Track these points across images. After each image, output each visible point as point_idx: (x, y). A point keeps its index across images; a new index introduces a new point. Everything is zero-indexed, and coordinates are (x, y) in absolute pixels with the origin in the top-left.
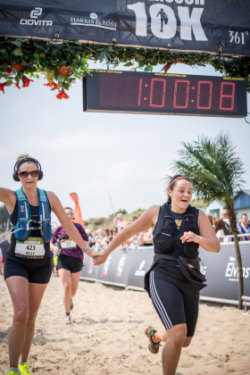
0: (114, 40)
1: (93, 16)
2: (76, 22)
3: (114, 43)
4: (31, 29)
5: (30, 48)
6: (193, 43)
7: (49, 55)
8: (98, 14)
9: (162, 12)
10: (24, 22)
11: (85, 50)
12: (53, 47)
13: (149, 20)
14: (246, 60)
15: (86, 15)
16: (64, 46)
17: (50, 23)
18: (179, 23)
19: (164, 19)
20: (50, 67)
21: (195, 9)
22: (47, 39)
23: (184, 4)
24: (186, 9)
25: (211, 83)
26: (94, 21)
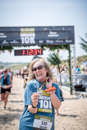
1: (14, 41)
4: (4, 44)
5: (4, 47)
6: (33, 43)
8: (15, 40)
11: (14, 46)
13: (24, 40)
15: (13, 41)
16: (10, 46)
17: (7, 43)
18: (30, 40)
20: (9, 50)
21: (33, 37)
22: (7, 45)
24: (31, 37)
25: (36, 50)
26: (15, 42)
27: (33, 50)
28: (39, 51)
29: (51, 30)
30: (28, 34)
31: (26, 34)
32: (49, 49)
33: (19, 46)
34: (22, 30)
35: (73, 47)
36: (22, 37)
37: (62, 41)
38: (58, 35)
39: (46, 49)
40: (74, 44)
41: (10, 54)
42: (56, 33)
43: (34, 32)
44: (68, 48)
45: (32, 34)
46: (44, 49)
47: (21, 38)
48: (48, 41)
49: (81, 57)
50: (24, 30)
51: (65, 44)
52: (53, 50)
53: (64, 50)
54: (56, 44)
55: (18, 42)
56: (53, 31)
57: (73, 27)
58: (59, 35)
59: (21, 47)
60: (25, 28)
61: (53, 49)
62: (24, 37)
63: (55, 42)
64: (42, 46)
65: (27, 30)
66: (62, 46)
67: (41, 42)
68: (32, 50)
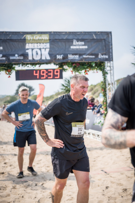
1: (16, 55)
2: (11, 58)
8: (18, 54)
9: (37, 52)
11: (15, 64)
12: (5, 65)
13: (32, 55)
14: (62, 63)
15: (14, 55)
16: (9, 64)
17: (4, 58)
18: (41, 55)
19: (37, 54)
20: (6, 70)
21: (47, 49)
23: (43, 48)
24: (44, 50)
25: (52, 71)
26: (16, 57)
27: (47, 70)
28: (57, 72)
29: (76, 38)
30: (39, 44)
31: (36, 45)
32: (71, 69)
33: (23, 64)
34: (28, 37)
35: (110, 67)
36: (28, 49)
37: (94, 57)
38: (86, 47)
39: (67, 69)
40: (111, 62)
41: (9, 77)
42: (83, 43)
43: (48, 41)
44: (103, 67)
45: (45, 44)
46: (65, 70)
47: (27, 51)
48: (71, 57)
49: (95, 86)
50: (31, 38)
51: (98, 61)
52: (78, 71)
53: (95, 71)
54: (84, 61)
55: (22, 58)
56: (78, 40)
57: (111, 33)
58: (88, 47)
59: (28, 65)
60: (33, 35)
61: (78, 69)
62: (32, 49)
63: (81, 57)
64: (61, 65)
65: (37, 37)
66: (92, 64)
67: (59, 57)
68: (45, 71)
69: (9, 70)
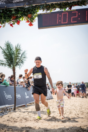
0: (46, 2)
3: (46, 3)
5: (17, 10)
7: (24, 11)
10: (14, 2)
22: (22, 6)
69: (29, 15)
